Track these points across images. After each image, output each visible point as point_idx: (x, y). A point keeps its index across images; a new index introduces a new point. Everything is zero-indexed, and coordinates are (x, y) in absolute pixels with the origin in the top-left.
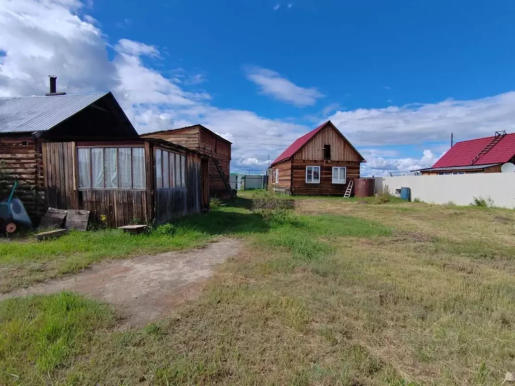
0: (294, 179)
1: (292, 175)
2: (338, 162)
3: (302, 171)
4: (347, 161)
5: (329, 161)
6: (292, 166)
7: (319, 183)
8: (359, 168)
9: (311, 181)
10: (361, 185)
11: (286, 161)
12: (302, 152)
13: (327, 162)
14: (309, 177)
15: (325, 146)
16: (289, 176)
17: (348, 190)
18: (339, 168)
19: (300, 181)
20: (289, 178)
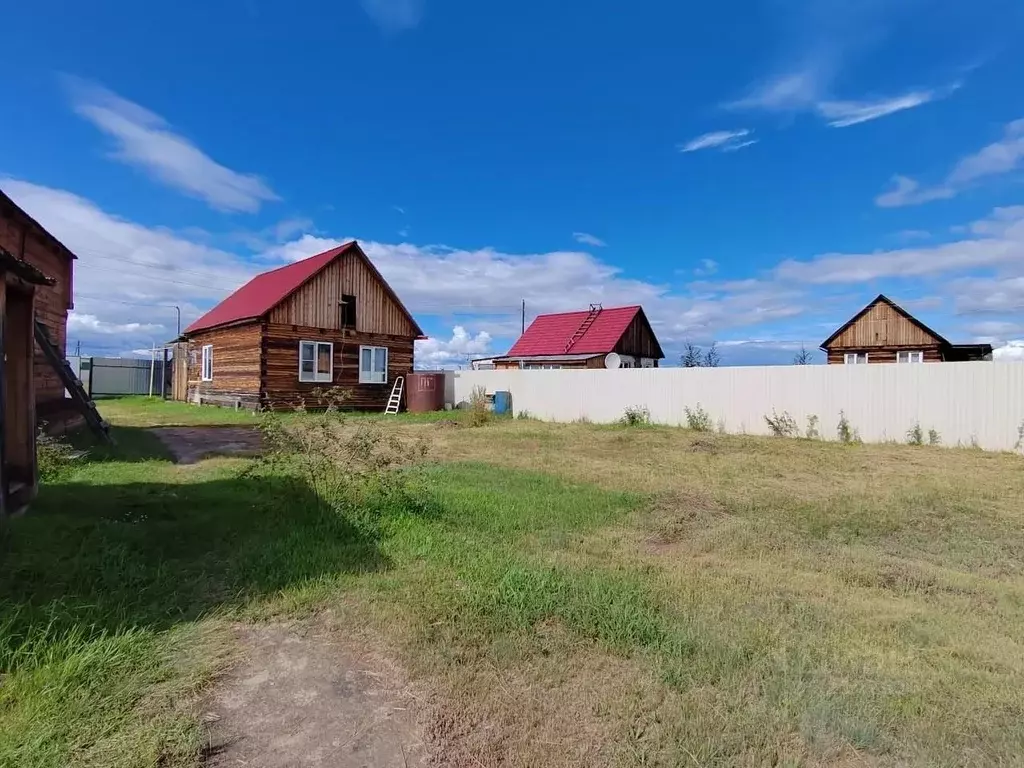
0: (270, 373)
1: (263, 363)
2: (371, 335)
3: (292, 352)
4: (389, 336)
5: (353, 333)
6: (264, 339)
7: (331, 381)
8: (411, 351)
9: (312, 377)
10: (420, 387)
11: (244, 325)
12: (289, 308)
13: (348, 334)
14: (308, 368)
15: (345, 297)
16: (254, 363)
17: (393, 398)
18: (373, 349)
19: (285, 377)
20: (257, 368)
